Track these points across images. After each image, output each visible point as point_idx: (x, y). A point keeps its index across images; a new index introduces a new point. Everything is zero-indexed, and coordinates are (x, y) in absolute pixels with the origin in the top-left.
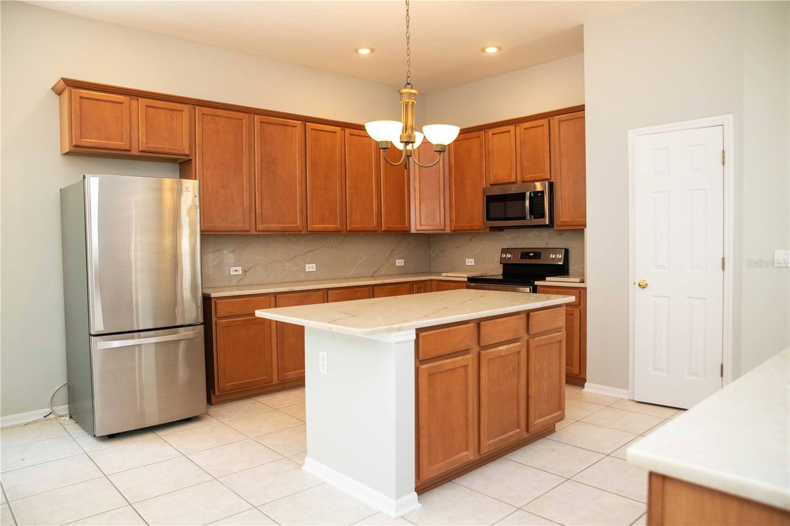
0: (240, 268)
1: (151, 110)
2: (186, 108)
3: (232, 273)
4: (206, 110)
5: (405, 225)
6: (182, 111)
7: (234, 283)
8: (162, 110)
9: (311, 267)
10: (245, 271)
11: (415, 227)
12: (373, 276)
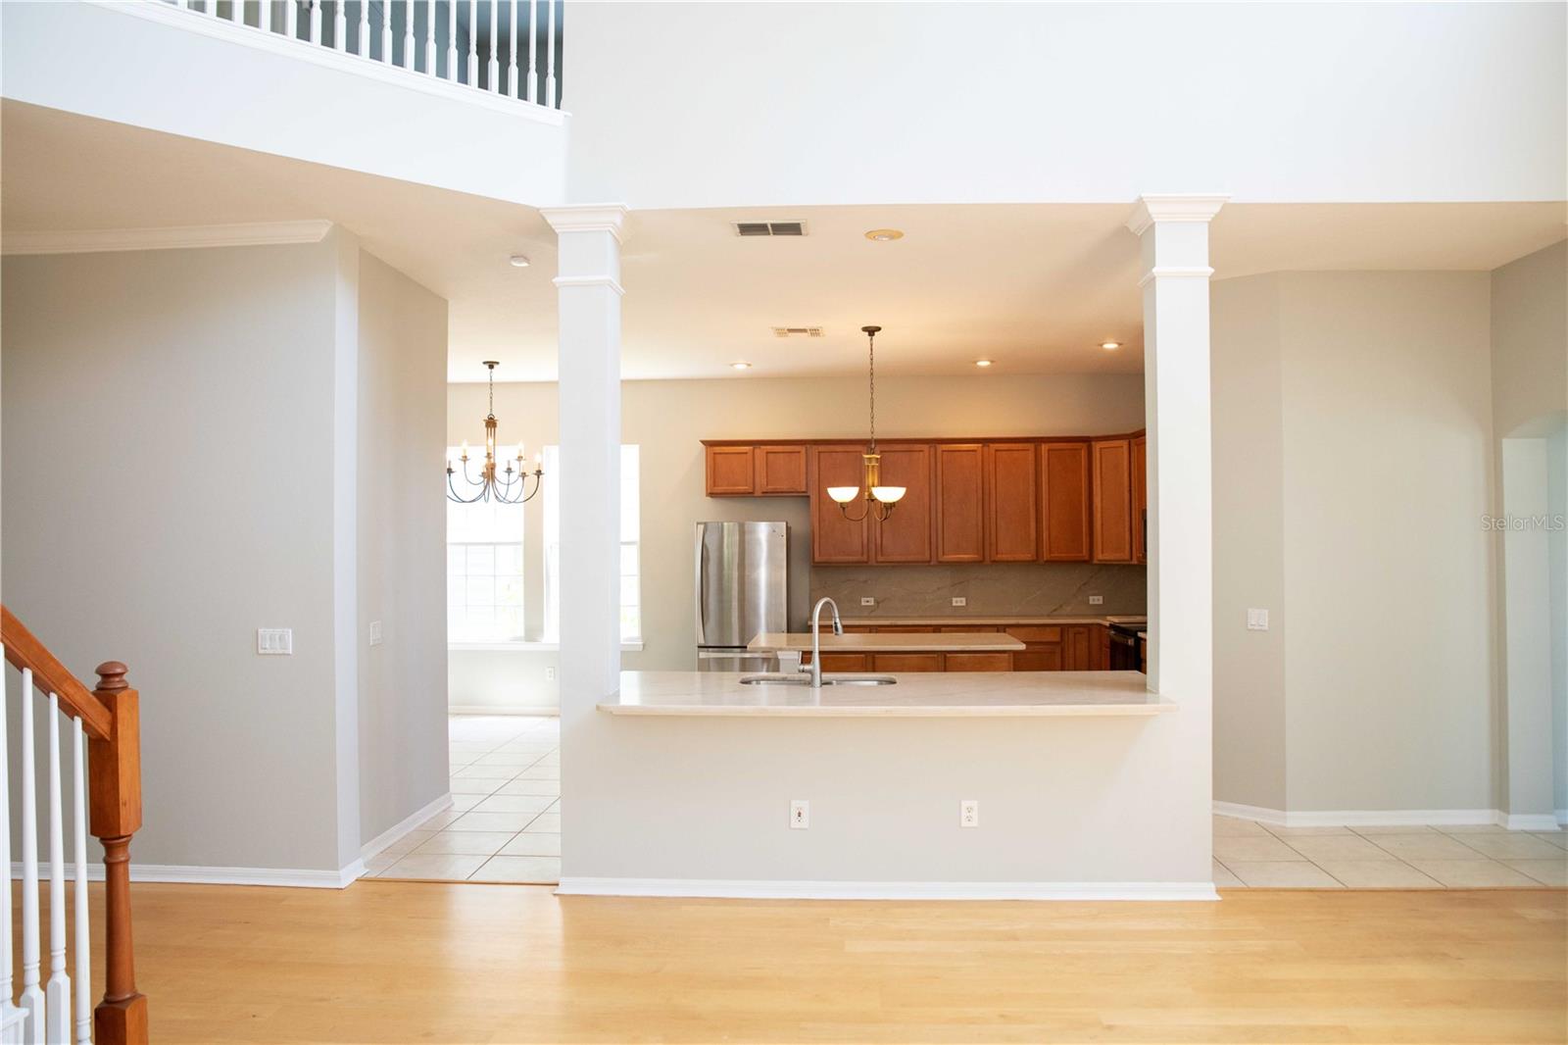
0: (872, 599)
1: (771, 456)
2: (802, 449)
3: (863, 604)
4: (822, 448)
5: (1082, 552)
6: (799, 452)
7: (866, 614)
8: (782, 455)
9: (959, 602)
10: (877, 602)
11: (1100, 556)
12: (1049, 616)
